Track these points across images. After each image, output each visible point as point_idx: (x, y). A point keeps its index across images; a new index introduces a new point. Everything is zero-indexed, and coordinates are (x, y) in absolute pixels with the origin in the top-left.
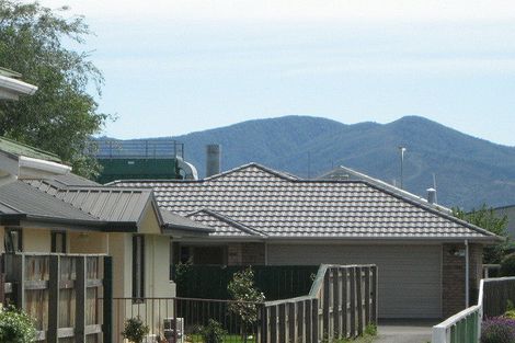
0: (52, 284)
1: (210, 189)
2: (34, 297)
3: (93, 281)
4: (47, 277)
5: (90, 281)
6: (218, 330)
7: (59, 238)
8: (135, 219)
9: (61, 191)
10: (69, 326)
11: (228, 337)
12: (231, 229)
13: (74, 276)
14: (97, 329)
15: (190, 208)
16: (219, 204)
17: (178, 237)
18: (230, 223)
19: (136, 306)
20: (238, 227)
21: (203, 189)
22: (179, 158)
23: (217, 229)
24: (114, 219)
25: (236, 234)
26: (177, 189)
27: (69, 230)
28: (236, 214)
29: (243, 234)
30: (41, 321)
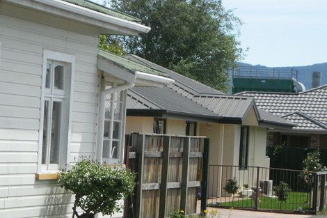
0: (164, 154)
1: (302, 99)
2: (152, 161)
3: (194, 153)
4: (162, 150)
5: (193, 153)
6: (286, 188)
7: (192, 127)
8: (241, 116)
9: (196, 96)
10: (177, 181)
11: (292, 193)
12: (313, 125)
13: (182, 150)
14: (198, 184)
15: (288, 111)
16: (307, 109)
17: (272, 129)
18: (313, 122)
19: (242, 171)
20: (318, 124)
21: (298, 99)
22: (294, 79)
23: (300, 124)
24: (228, 115)
25: (316, 129)
26: (281, 99)
27: (199, 122)
28: (317, 116)
29: (321, 129)
30: (157, 178)
